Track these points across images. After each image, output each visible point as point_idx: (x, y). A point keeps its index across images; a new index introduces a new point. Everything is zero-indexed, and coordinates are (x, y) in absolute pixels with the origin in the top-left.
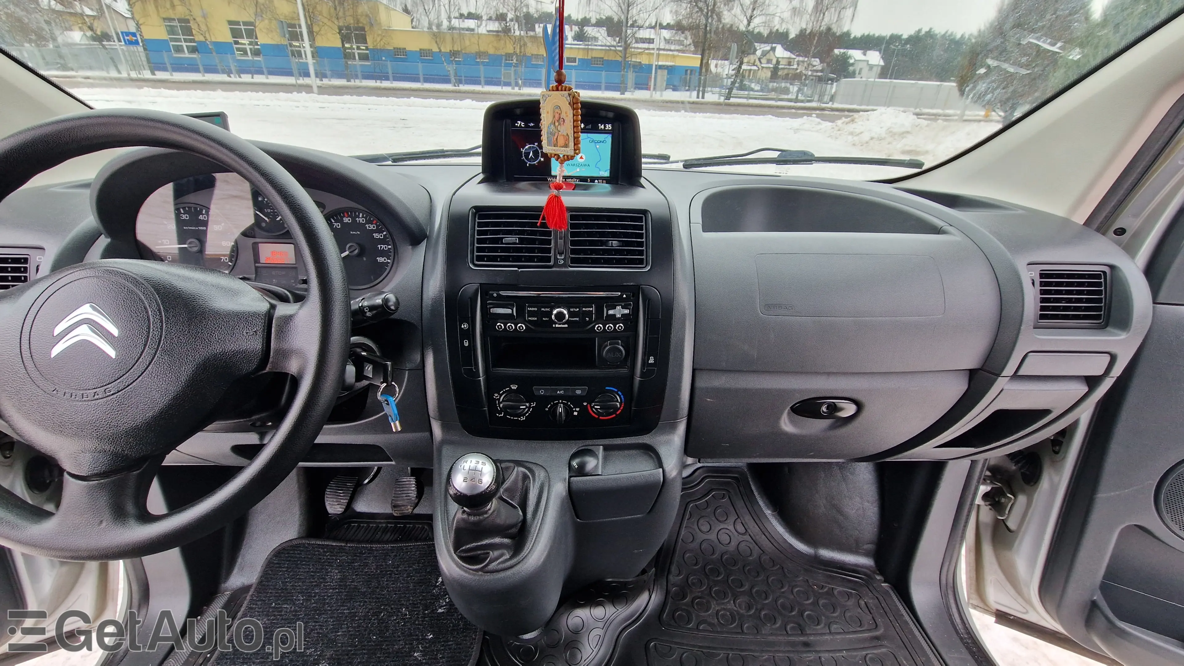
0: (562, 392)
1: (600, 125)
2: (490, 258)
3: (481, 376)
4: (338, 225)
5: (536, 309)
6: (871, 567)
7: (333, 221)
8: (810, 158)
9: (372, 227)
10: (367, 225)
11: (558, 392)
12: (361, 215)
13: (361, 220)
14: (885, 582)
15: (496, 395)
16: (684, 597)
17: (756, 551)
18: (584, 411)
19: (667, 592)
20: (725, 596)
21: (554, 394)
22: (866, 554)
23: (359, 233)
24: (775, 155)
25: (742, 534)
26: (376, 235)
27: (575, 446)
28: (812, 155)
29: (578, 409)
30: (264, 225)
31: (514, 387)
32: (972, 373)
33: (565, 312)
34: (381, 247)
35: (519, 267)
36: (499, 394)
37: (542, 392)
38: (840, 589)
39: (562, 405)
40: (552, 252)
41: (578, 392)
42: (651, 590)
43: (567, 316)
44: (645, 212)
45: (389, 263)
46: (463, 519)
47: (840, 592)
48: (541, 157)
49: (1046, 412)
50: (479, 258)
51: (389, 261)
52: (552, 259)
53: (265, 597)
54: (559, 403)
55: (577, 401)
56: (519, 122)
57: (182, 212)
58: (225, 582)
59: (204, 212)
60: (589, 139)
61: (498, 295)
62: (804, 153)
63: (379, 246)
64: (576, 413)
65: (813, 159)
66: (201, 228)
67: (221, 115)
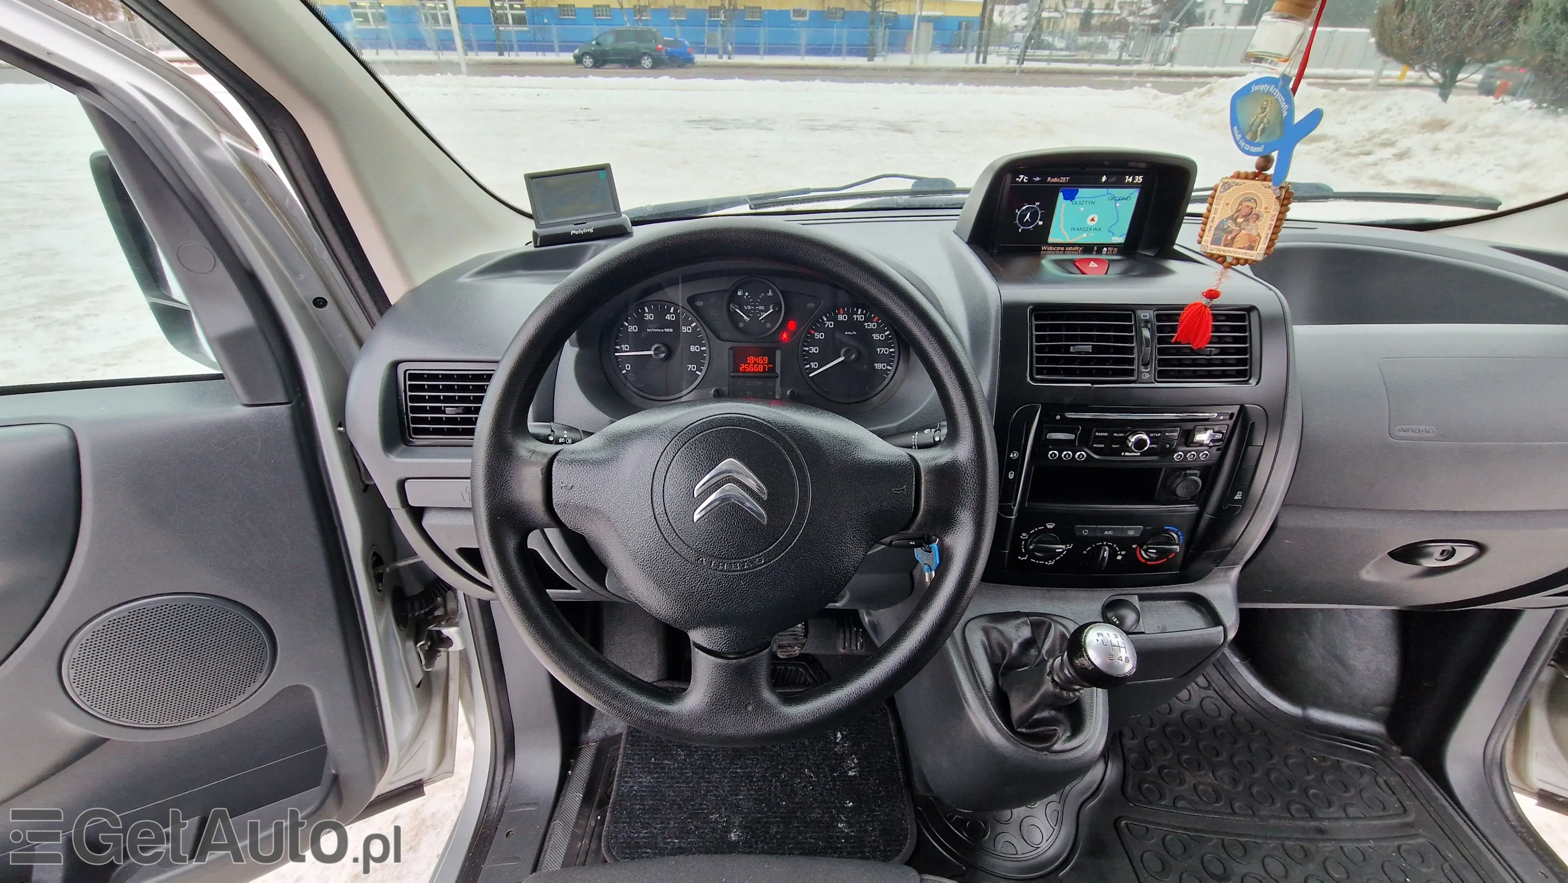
0: (1110, 533)
1: (1127, 177)
2: (1050, 371)
3: (1014, 513)
4: (831, 324)
5: (1106, 434)
6: (1383, 735)
7: (825, 319)
8: (1326, 194)
9: (871, 325)
10: (866, 324)
11: (1106, 533)
12: (860, 310)
13: (859, 317)
14: (1403, 754)
15: (1024, 534)
16: (1147, 767)
17: (1226, 711)
18: (1131, 554)
19: (1125, 761)
20: (1200, 767)
21: (1099, 534)
22: (1375, 718)
23: (855, 333)
26: (876, 336)
27: (1105, 596)
28: (1330, 190)
29: (1123, 553)
30: (741, 325)
31: (1050, 526)
33: (1145, 437)
34: (881, 351)
35: (1093, 382)
36: (1028, 533)
37: (1085, 533)
38: (1349, 762)
39: (1107, 548)
40: (1136, 361)
41: (1131, 533)
43: (1149, 443)
44: (1251, 309)
45: (890, 370)
46: (1055, 695)
47: (1349, 767)
48: (1040, 220)
50: (1040, 371)
51: (889, 368)
52: (1136, 373)
53: (640, 750)
54: (1103, 545)
55: (1124, 543)
56: (1022, 176)
57: (647, 311)
58: (586, 731)
59: (672, 311)
60: (1109, 196)
61: (1063, 417)
62: (1317, 187)
63: (878, 349)
64: (1119, 558)
65: (1332, 195)
66: (667, 330)
67: (605, 168)
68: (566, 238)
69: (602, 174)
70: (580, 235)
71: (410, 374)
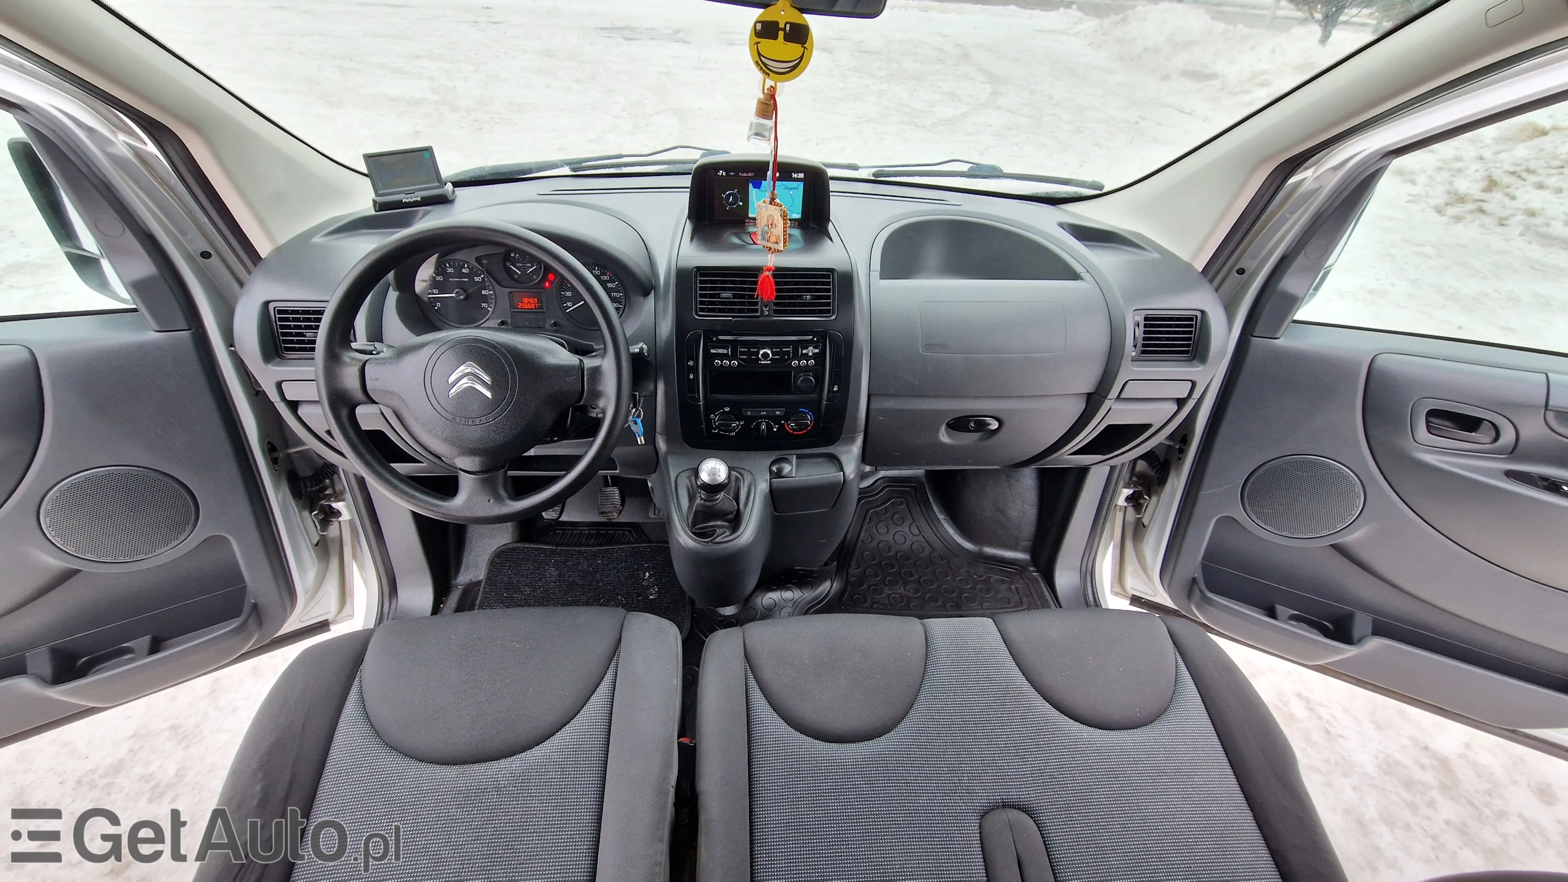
0: (765, 413)
1: (793, 174)
2: (709, 310)
3: (701, 400)
5: (746, 350)
6: (1027, 560)
8: (998, 174)
9: (605, 278)
10: (602, 277)
11: (762, 413)
12: (596, 268)
13: (596, 272)
14: (1037, 572)
15: (712, 415)
16: (862, 585)
17: (928, 550)
18: (782, 427)
19: (847, 581)
20: (897, 583)
21: (758, 415)
22: (1024, 551)
24: (965, 168)
25: (916, 536)
26: (609, 285)
27: (774, 455)
28: (1001, 171)
29: (777, 426)
30: (516, 276)
31: (727, 409)
32: (1089, 396)
33: (769, 352)
34: (614, 294)
35: (733, 317)
36: (715, 414)
37: (749, 413)
38: (997, 577)
39: (765, 423)
40: (759, 304)
41: (778, 413)
42: (833, 579)
43: (771, 355)
44: (832, 270)
45: (621, 308)
46: (701, 504)
47: (995, 580)
48: (740, 202)
49: (1148, 426)
50: (702, 310)
51: (620, 306)
52: (759, 311)
53: (496, 589)
54: (762, 421)
55: (776, 419)
56: (721, 172)
57: (448, 266)
58: (455, 579)
59: (466, 266)
60: (787, 185)
61: (718, 339)
62: (993, 168)
63: (612, 294)
64: (775, 430)
65: (1002, 175)
66: (464, 280)
67: (429, 149)
68: (399, 205)
69: (426, 154)
70: (410, 202)
71: (278, 310)
